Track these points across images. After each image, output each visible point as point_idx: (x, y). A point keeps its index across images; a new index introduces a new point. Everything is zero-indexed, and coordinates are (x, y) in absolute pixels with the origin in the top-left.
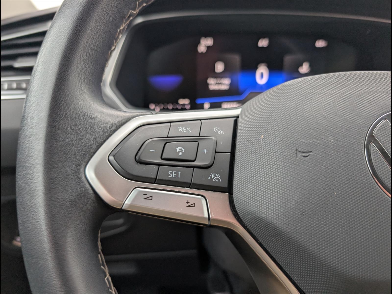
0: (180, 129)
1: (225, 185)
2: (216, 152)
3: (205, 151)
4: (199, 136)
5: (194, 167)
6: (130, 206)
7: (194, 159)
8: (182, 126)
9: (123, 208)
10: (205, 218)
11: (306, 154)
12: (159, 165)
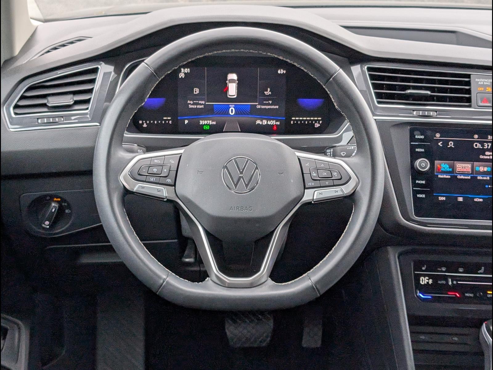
0: (155, 161)
1: (173, 184)
2: (170, 171)
3: (165, 170)
4: (163, 164)
5: (160, 177)
6: (137, 190)
7: (160, 173)
8: (156, 159)
9: (134, 191)
10: (164, 196)
11: (201, 173)
12: (147, 176)
